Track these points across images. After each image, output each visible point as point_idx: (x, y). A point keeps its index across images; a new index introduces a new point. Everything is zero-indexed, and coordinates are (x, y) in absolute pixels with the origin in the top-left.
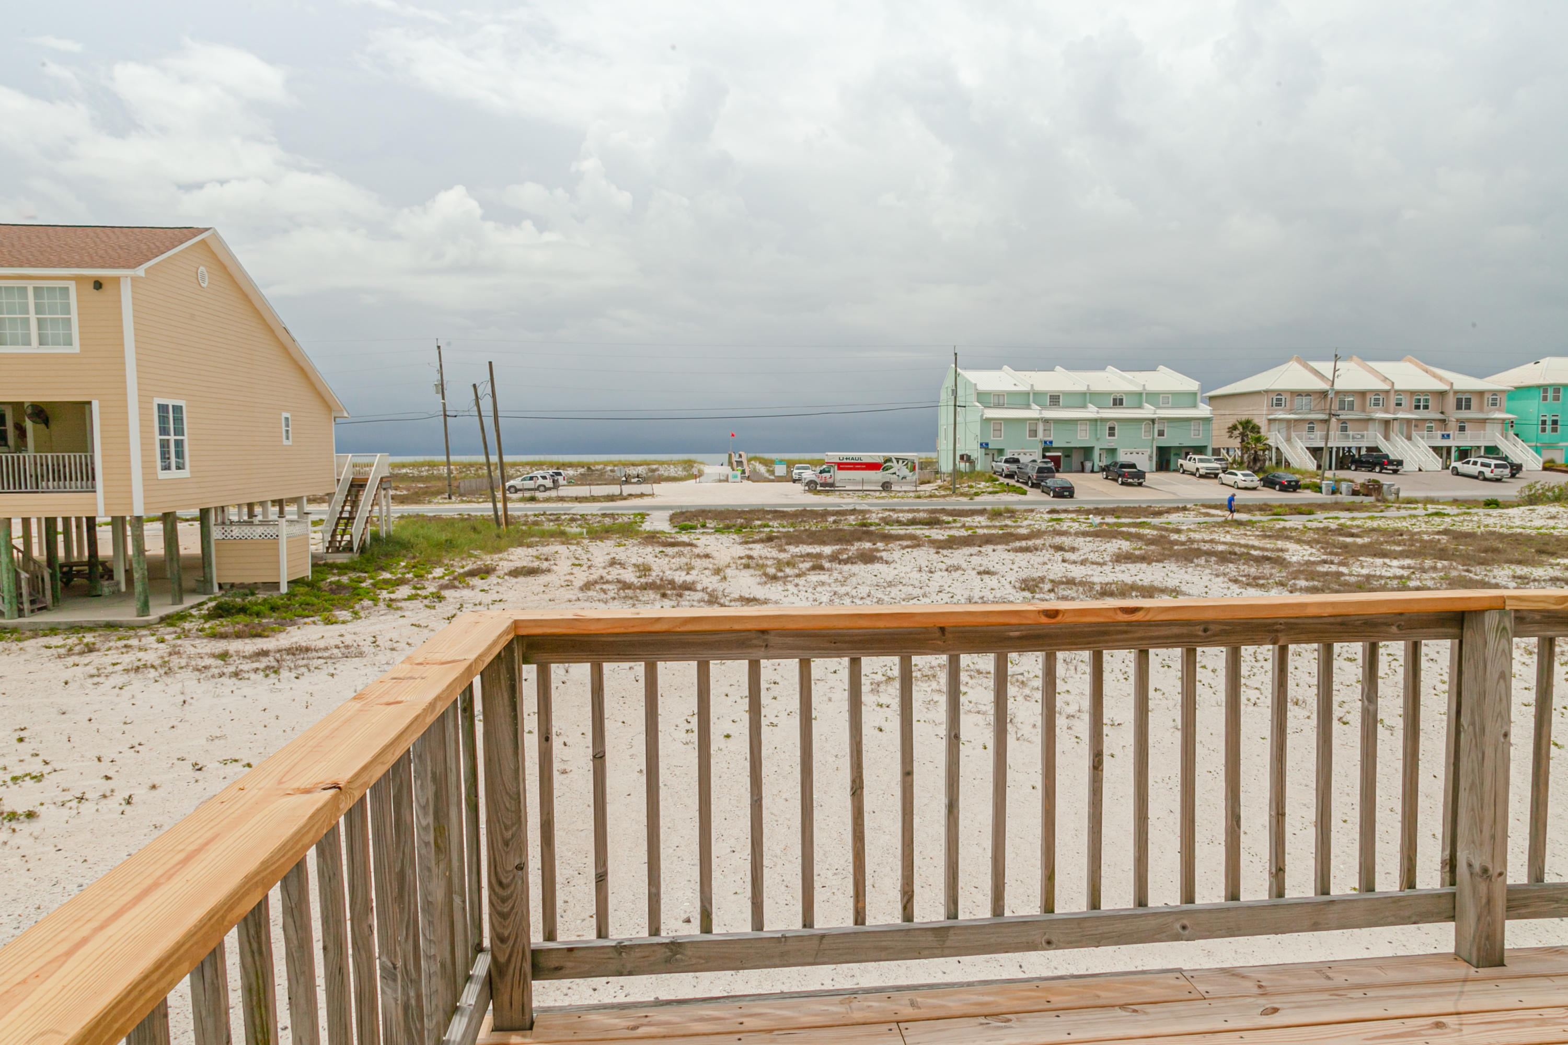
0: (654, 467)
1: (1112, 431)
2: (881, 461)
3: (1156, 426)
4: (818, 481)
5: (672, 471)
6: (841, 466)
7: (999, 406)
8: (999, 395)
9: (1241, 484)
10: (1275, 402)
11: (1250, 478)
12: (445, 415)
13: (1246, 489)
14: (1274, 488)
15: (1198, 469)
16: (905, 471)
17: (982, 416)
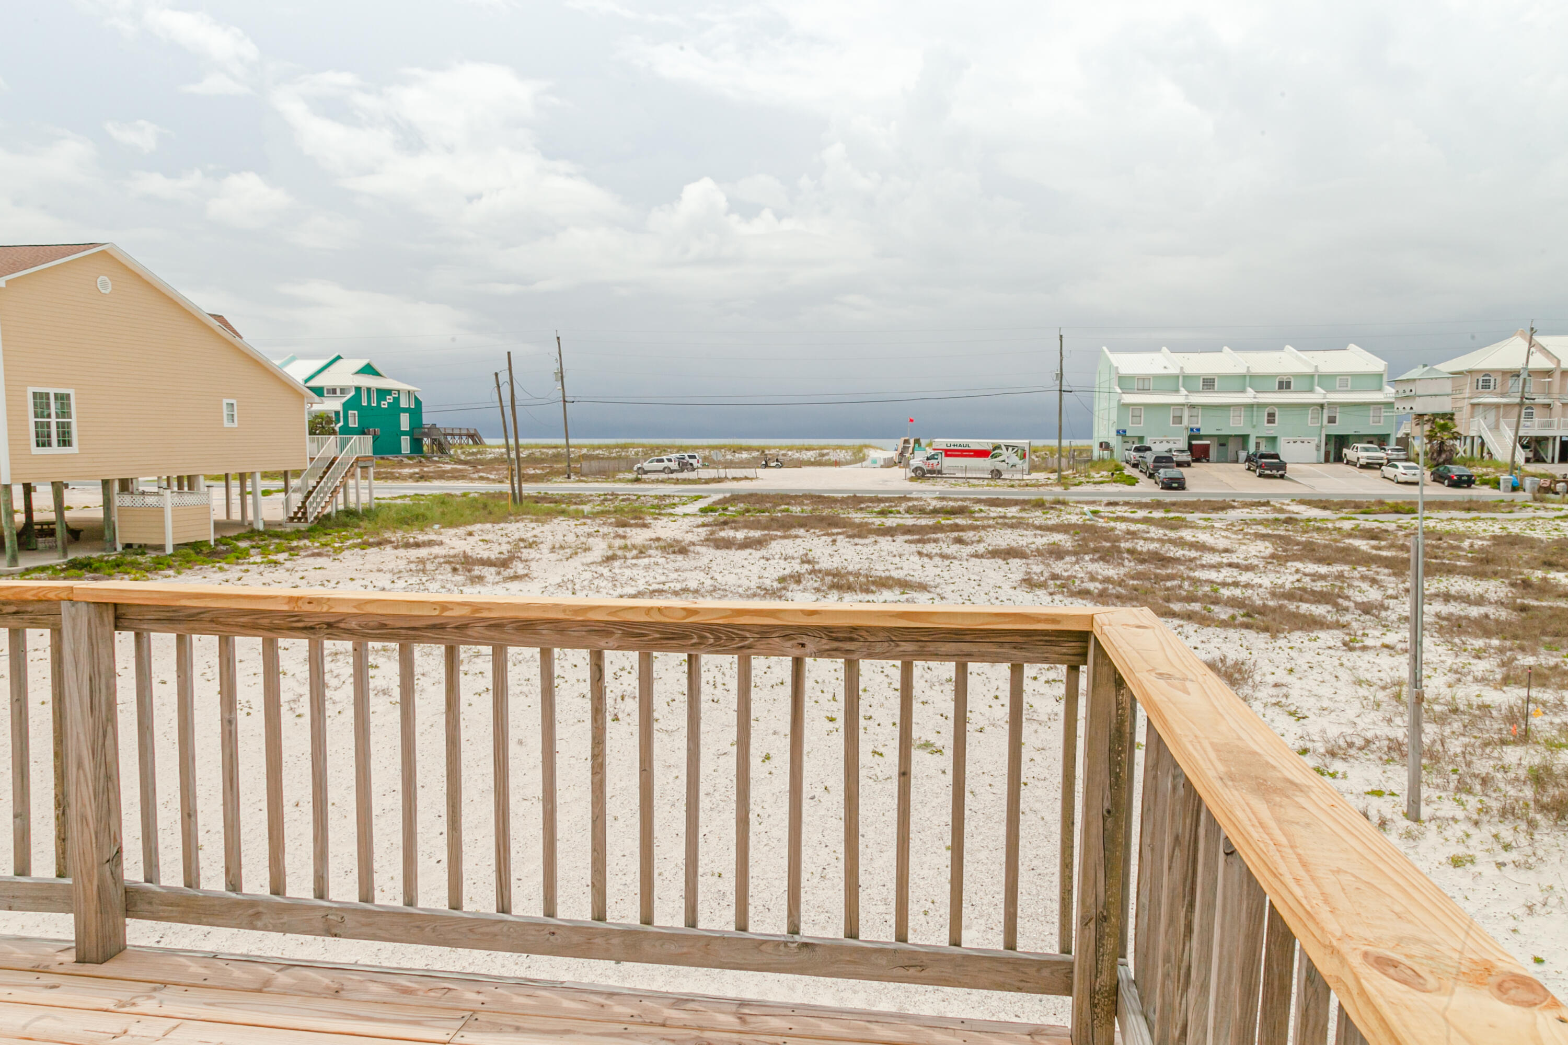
0: (825, 451)
1: (1271, 418)
2: (990, 448)
3: (1325, 411)
4: (925, 468)
5: (841, 455)
6: (949, 453)
7: (1144, 390)
8: (1144, 379)
9: (1402, 478)
10: (1480, 383)
11: (1413, 471)
12: (565, 401)
13: (1406, 483)
14: (1443, 483)
15: (1358, 459)
16: (1015, 459)
17: (1119, 400)
